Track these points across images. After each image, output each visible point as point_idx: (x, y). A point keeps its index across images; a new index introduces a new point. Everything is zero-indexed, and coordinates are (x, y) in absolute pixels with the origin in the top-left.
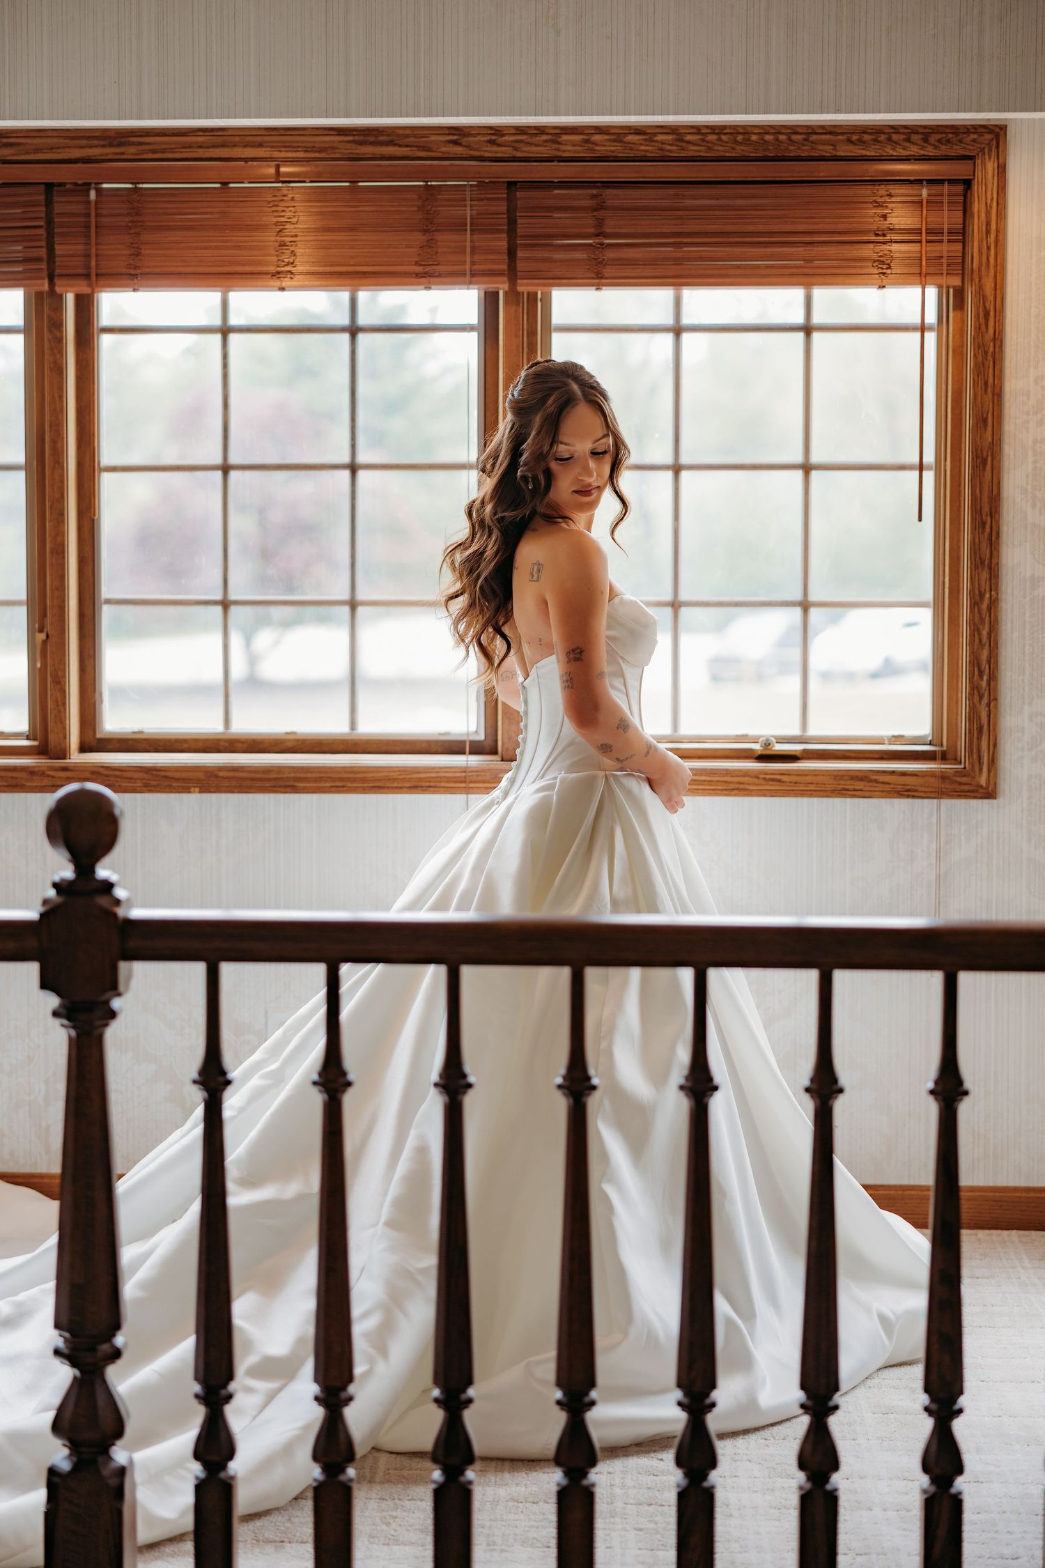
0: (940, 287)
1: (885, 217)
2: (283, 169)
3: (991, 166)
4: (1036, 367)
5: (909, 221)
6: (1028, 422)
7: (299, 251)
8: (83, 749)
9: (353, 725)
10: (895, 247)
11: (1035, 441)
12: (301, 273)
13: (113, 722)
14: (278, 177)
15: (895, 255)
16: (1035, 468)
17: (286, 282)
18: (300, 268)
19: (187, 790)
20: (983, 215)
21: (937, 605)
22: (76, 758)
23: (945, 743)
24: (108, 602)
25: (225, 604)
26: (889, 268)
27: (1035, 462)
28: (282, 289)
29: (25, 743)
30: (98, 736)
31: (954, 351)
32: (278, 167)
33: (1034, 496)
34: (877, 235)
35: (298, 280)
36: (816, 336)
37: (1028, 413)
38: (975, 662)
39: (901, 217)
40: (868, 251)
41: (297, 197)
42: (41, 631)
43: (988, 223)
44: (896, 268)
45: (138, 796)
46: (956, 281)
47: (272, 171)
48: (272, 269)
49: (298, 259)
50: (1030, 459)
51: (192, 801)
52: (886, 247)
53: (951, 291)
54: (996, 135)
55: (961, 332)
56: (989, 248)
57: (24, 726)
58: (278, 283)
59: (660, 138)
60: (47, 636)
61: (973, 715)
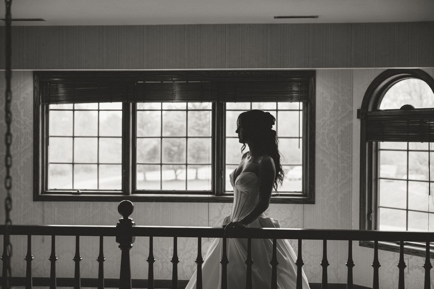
0: (303, 102)
1: (292, 88)
2: (173, 79)
3: (313, 79)
4: (322, 118)
5: (297, 89)
6: (320, 129)
7: (176, 95)
8: (132, 193)
9: (186, 189)
10: (294, 94)
11: (322, 133)
12: (176, 99)
13: (139, 187)
14: (172, 80)
15: (294, 96)
16: (322, 138)
17: (174, 101)
18: (176, 98)
19: (153, 202)
20: (311, 88)
21: (303, 165)
22: (131, 195)
23: (305, 192)
24: (138, 164)
25: (161, 164)
26: (293, 98)
27: (322, 137)
28: (173, 102)
29: (121, 192)
30: (136, 190)
31: (306, 115)
32: (172, 79)
33: (322, 144)
34: (290, 92)
35: (176, 101)
36: (279, 112)
37: (321, 127)
38: (310, 177)
39: (295, 89)
40: (289, 95)
41: (176, 84)
42: (124, 170)
43: (312, 89)
44: (294, 99)
45: (143, 203)
46: (306, 101)
47: (171, 79)
48: (171, 98)
49: (176, 96)
50: (321, 136)
51: (154, 204)
52: (292, 94)
53: (305, 103)
54: (313, 73)
55: (307, 111)
56: (312, 94)
57: (121, 189)
58: (172, 101)
59: (247, 73)
60: (125, 171)
61: (310, 187)
